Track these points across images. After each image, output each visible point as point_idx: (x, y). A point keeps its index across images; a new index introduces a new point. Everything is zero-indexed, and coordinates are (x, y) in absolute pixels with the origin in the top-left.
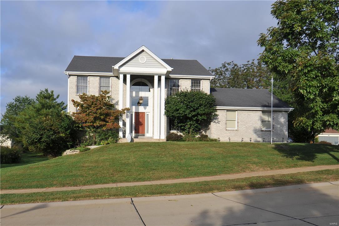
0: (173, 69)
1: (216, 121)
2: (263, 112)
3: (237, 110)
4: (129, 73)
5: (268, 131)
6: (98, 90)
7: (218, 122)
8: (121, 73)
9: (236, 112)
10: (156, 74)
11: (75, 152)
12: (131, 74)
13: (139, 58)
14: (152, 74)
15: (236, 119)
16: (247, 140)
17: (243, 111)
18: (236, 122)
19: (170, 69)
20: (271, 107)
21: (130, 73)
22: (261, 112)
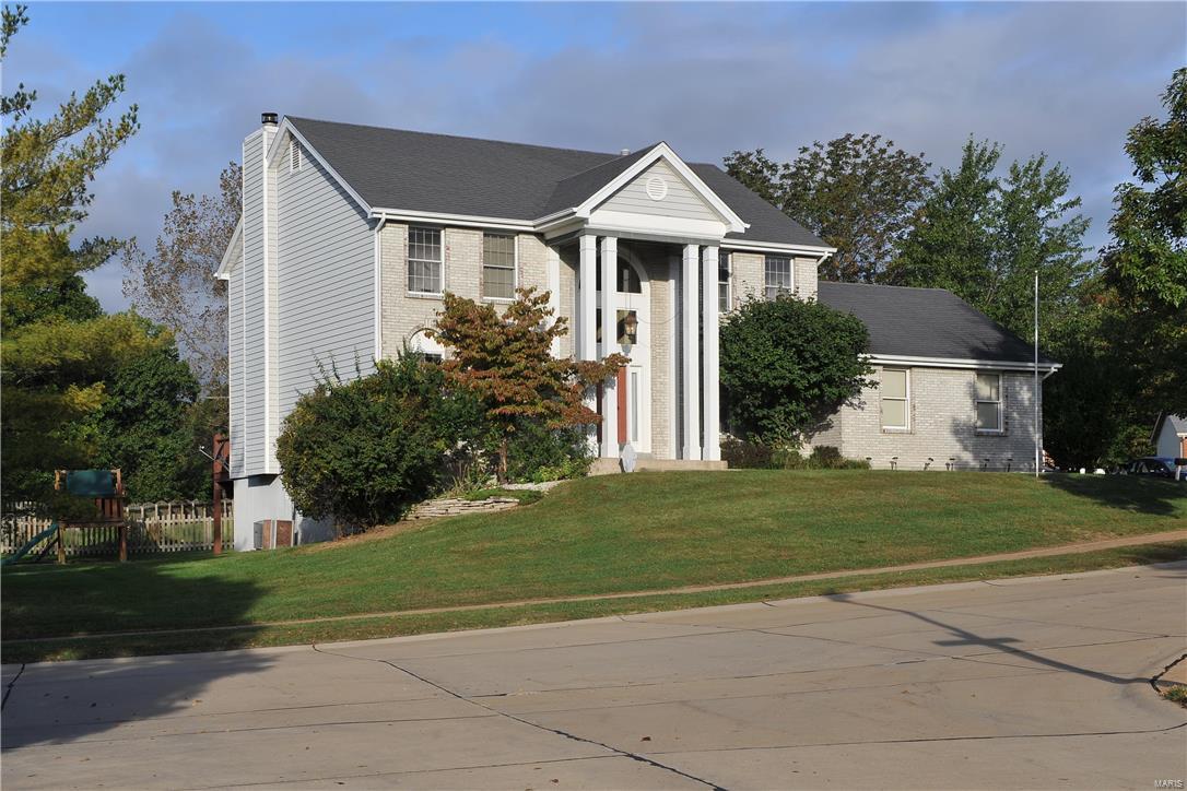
0: (748, 226)
1: (856, 402)
2: (980, 372)
3: (910, 367)
4: (612, 233)
5: (993, 436)
6: (477, 282)
7: (861, 406)
8: (592, 232)
9: (908, 371)
10: (695, 241)
11: (502, 505)
12: (621, 236)
13: (648, 183)
14: (683, 238)
15: (908, 397)
16: (939, 465)
17: (926, 370)
18: (908, 405)
19: (740, 226)
20: (1034, 362)
21: (618, 232)
22: (973, 373)
